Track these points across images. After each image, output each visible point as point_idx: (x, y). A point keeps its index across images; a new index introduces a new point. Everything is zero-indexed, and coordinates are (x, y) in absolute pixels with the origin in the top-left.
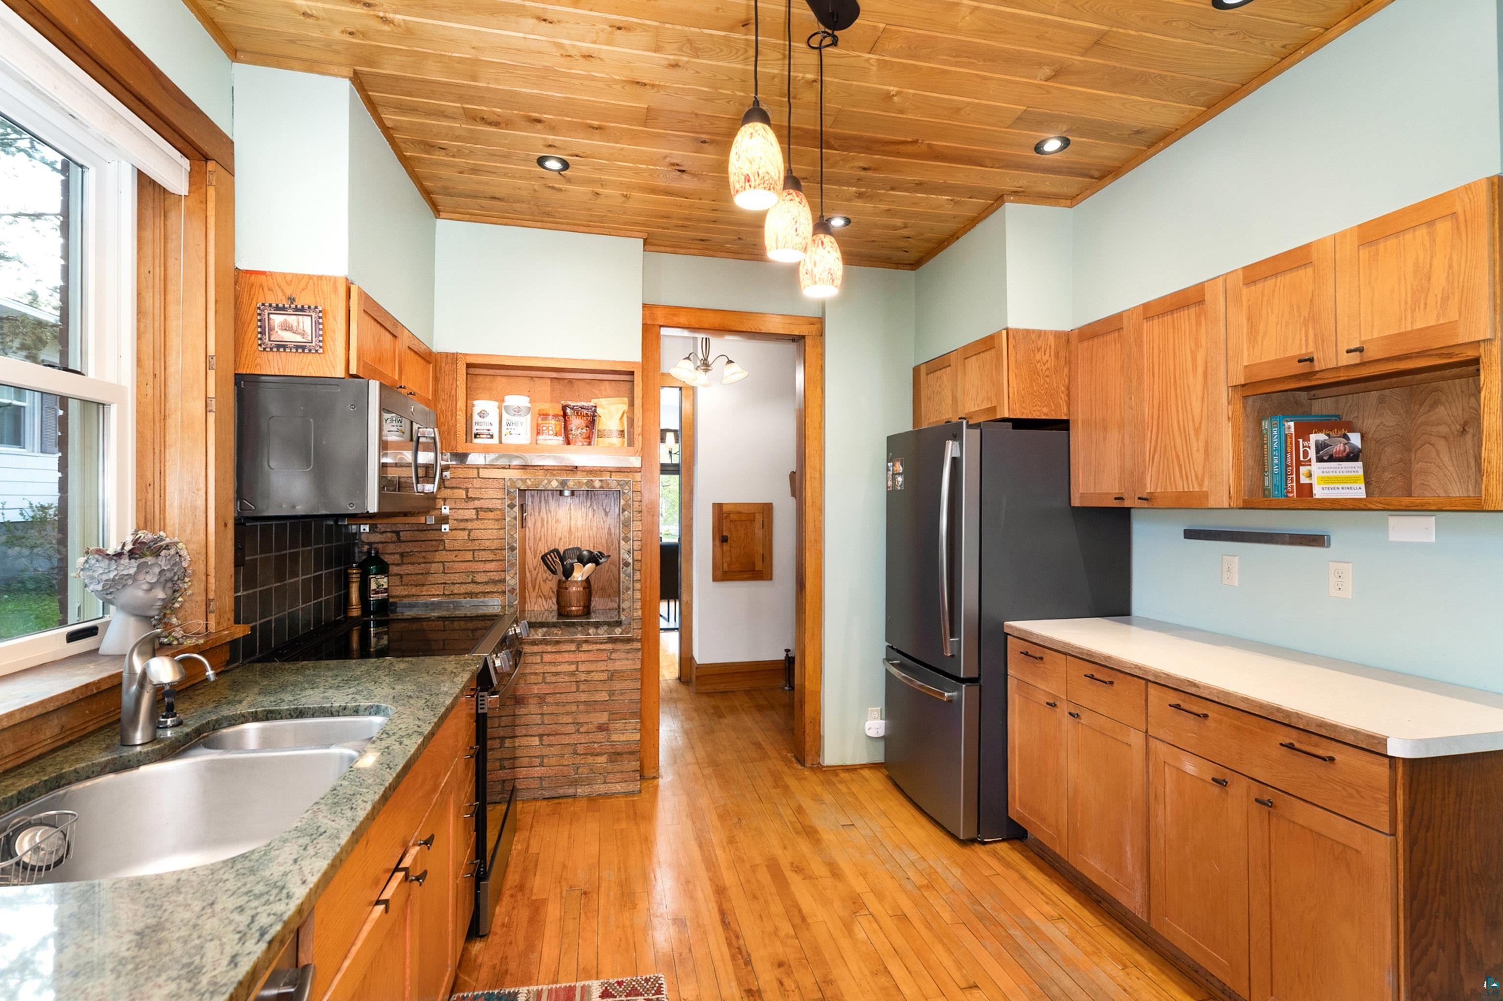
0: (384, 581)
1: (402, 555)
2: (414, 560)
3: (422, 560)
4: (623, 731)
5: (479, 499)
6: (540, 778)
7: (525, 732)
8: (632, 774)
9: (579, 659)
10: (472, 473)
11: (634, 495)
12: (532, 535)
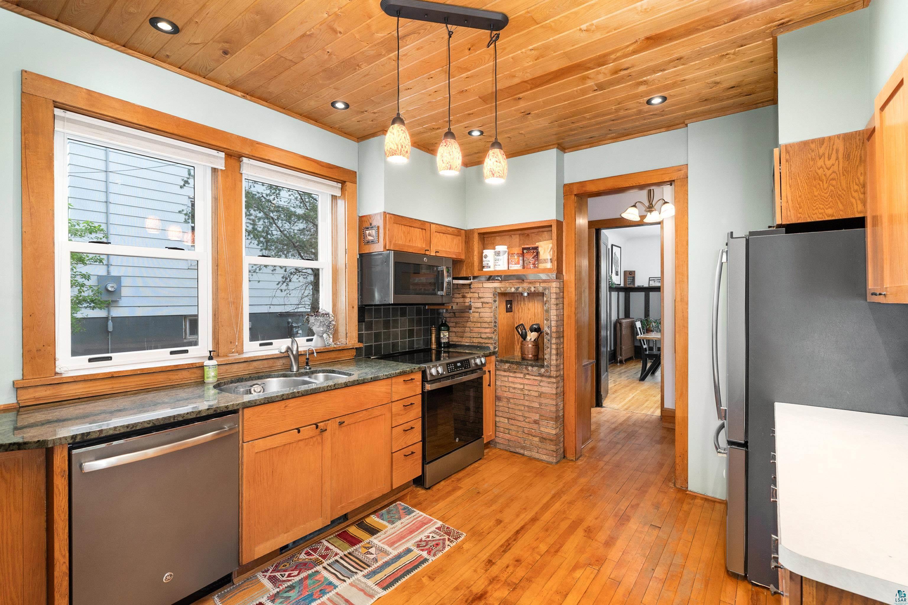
0: (447, 334)
1: (456, 323)
2: (460, 325)
3: (462, 326)
4: (547, 427)
5: (483, 298)
6: (509, 440)
7: (501, 415)
8: (551, 452)
9: (524, 383)
10: (480, 285)
11: (552, 295)
12: (517, 316)
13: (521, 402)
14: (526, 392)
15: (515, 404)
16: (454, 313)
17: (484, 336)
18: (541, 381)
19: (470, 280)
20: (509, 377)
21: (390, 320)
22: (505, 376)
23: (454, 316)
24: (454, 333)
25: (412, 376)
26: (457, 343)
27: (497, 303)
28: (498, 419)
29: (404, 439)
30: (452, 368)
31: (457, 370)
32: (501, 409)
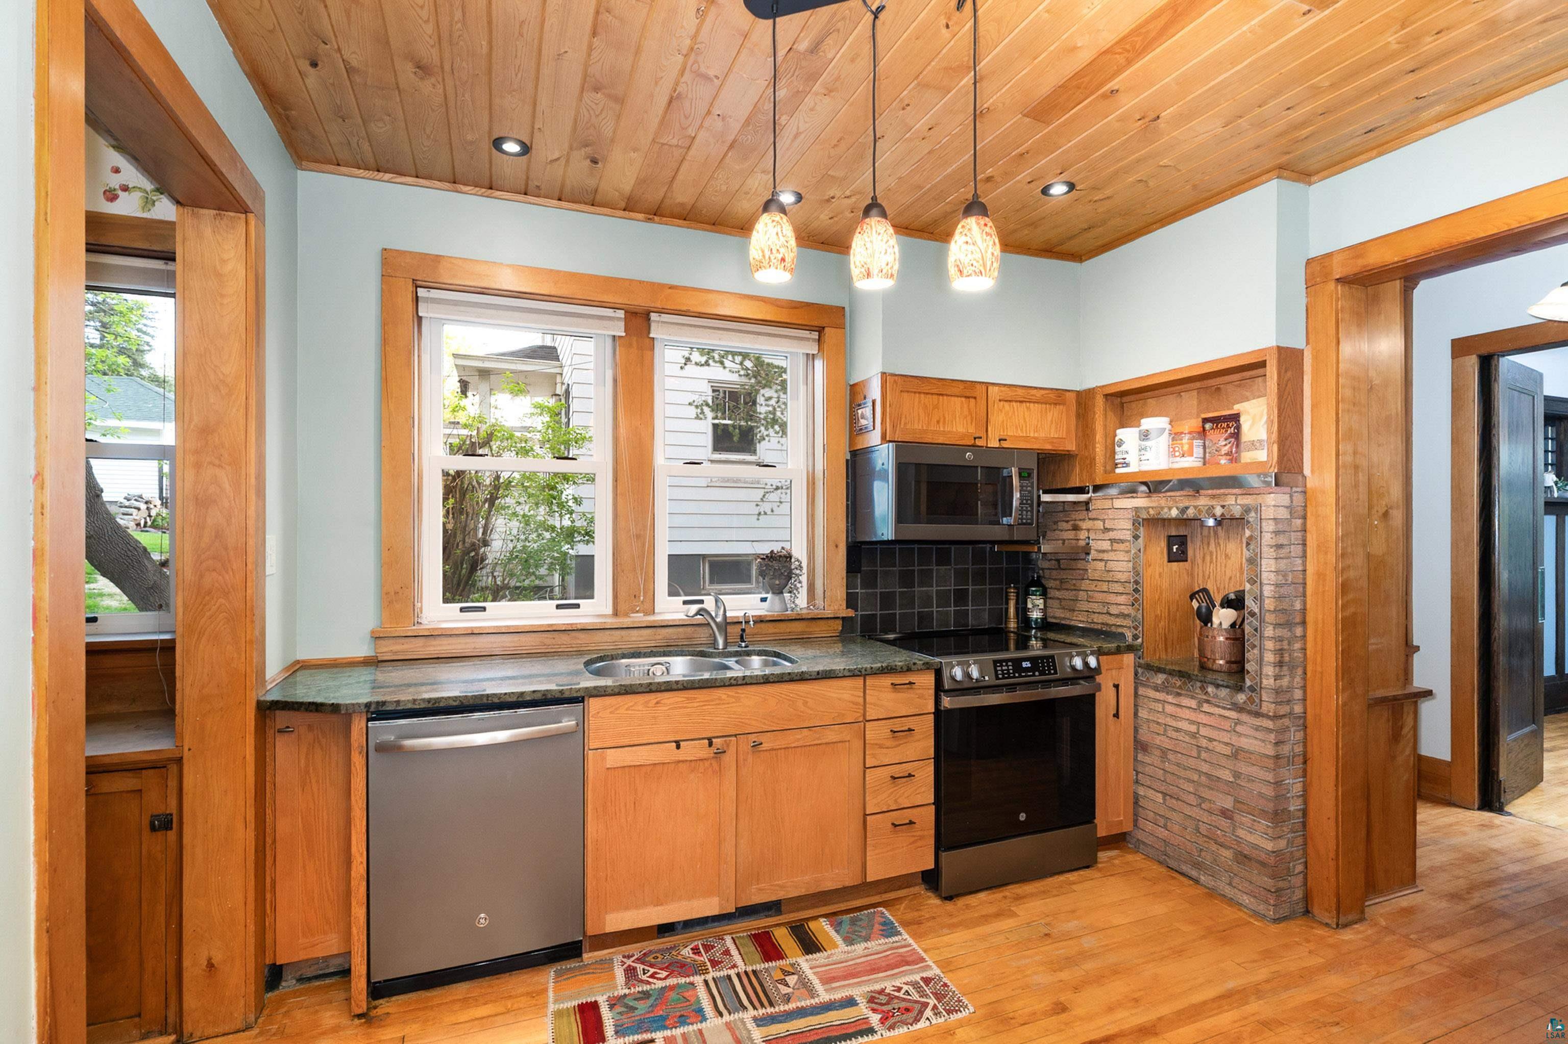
0: (1041, 602)
1: (1060, 581)
2: (1068, 586)
3: (1072, 587)
4: (1252, 830)
5: (1112, 530)
6: (1166, 842)
7: (1149, 783)
8: (1263, 893)
9: (1200, 721)
10: (1107, 504)
11: (1264, 524)
12: (1200, 572)
13: (1192, 762)
14: (1204, 743)
15: (1178, 765)
16: (1058, 561)
17: (1114, 610)
18: (1238, 722)
19: (1088, 493)
20: (1166, 705)
21: (914, 571)
22: (1158, 701)
23: (1057, 567)
24: (1058, 601)
25: (912, 678)
26: (1063, 622)
27: (1141, 540)
28: (1141, 791)
29: (892, 793)
30: (1008, 670)
31: (1020, 676)
32: (1149, 770)
